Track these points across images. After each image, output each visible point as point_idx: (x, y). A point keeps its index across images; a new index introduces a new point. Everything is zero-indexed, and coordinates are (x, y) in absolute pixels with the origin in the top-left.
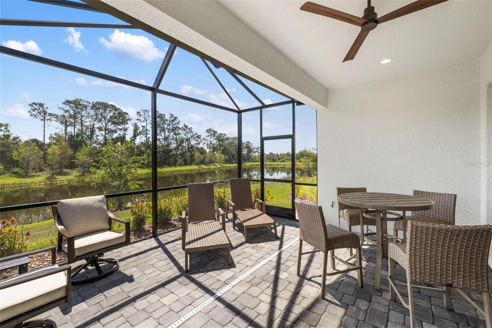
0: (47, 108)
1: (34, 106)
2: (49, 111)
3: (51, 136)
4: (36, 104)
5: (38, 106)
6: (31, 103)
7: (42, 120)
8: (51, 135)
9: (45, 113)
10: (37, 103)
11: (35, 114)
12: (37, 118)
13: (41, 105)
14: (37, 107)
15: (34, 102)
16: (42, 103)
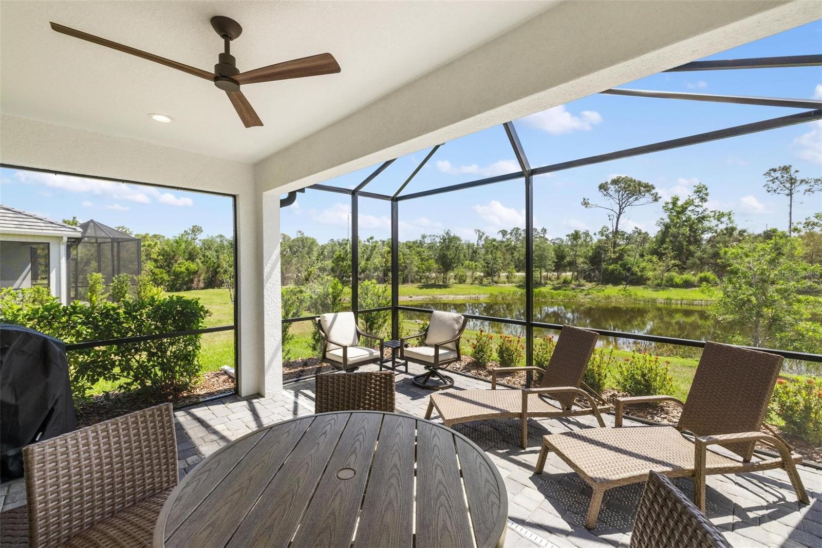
0: (797, 171)
1: (772, 173)
2: (799, 177)
3: (808, 221)
4: (774, 170)
5: (780, 172)
6: (767, 170)
7: (788, 195)
8: (807, 219)
9: (792, 181)
10: (778, 169)
11: (775, 188)
12: (779, 193)
13: (786, 169)
14: (778, 174)
15: (771, 168)
16: (787, 165)
